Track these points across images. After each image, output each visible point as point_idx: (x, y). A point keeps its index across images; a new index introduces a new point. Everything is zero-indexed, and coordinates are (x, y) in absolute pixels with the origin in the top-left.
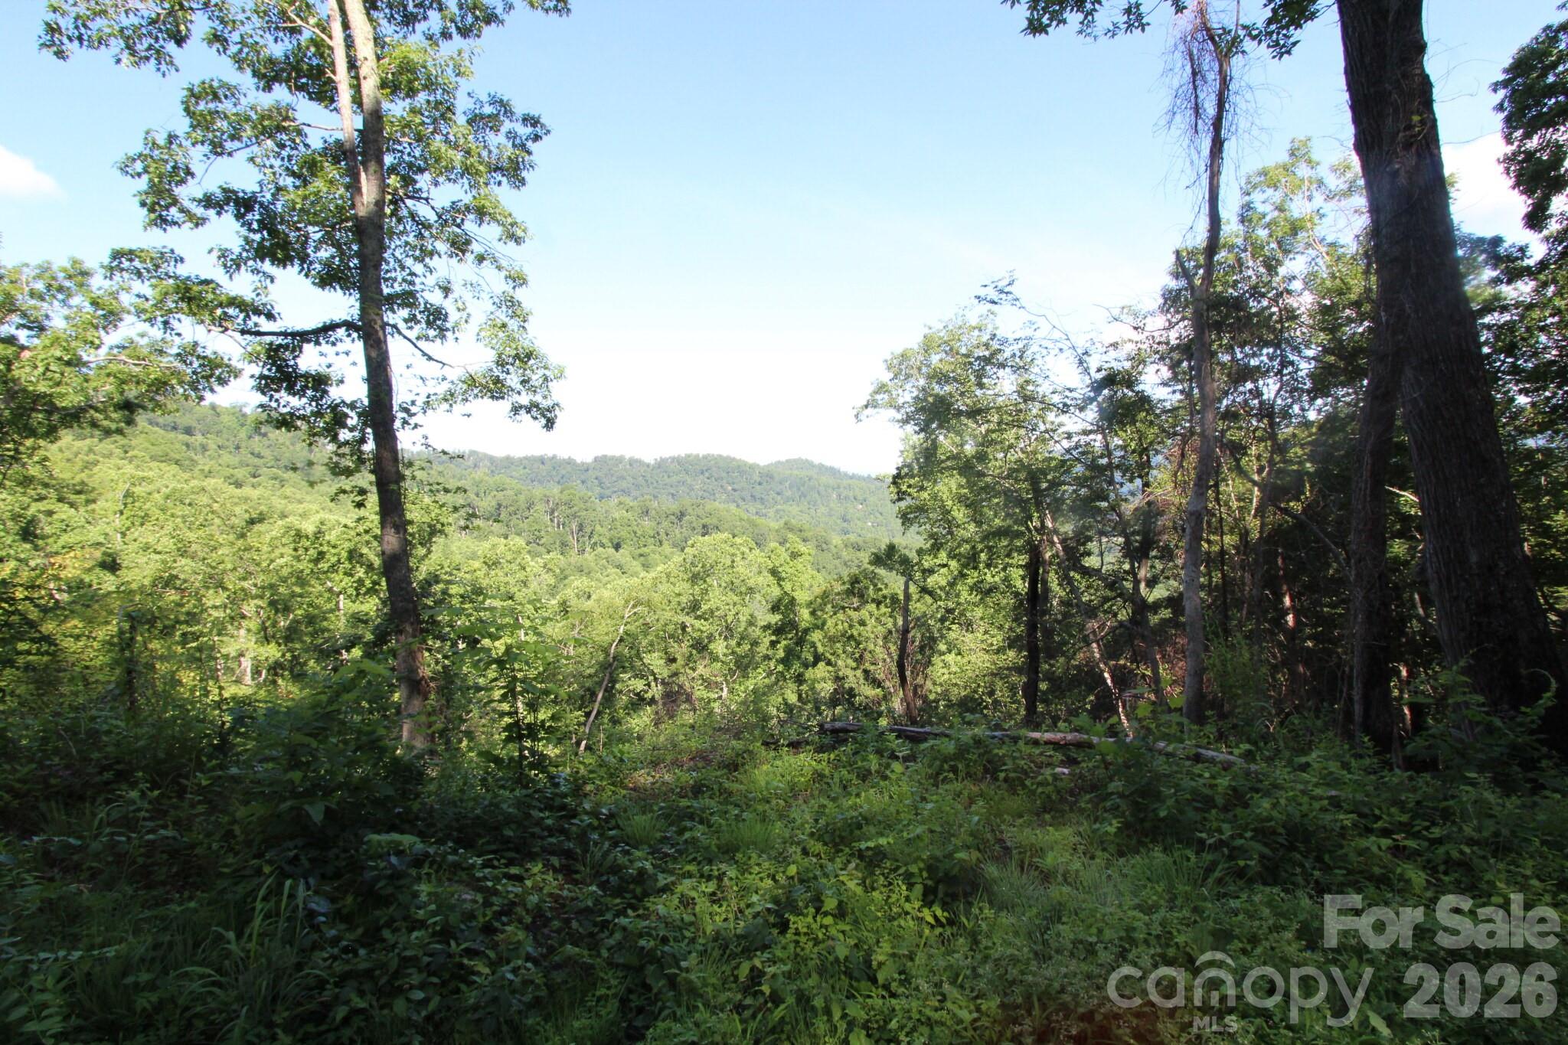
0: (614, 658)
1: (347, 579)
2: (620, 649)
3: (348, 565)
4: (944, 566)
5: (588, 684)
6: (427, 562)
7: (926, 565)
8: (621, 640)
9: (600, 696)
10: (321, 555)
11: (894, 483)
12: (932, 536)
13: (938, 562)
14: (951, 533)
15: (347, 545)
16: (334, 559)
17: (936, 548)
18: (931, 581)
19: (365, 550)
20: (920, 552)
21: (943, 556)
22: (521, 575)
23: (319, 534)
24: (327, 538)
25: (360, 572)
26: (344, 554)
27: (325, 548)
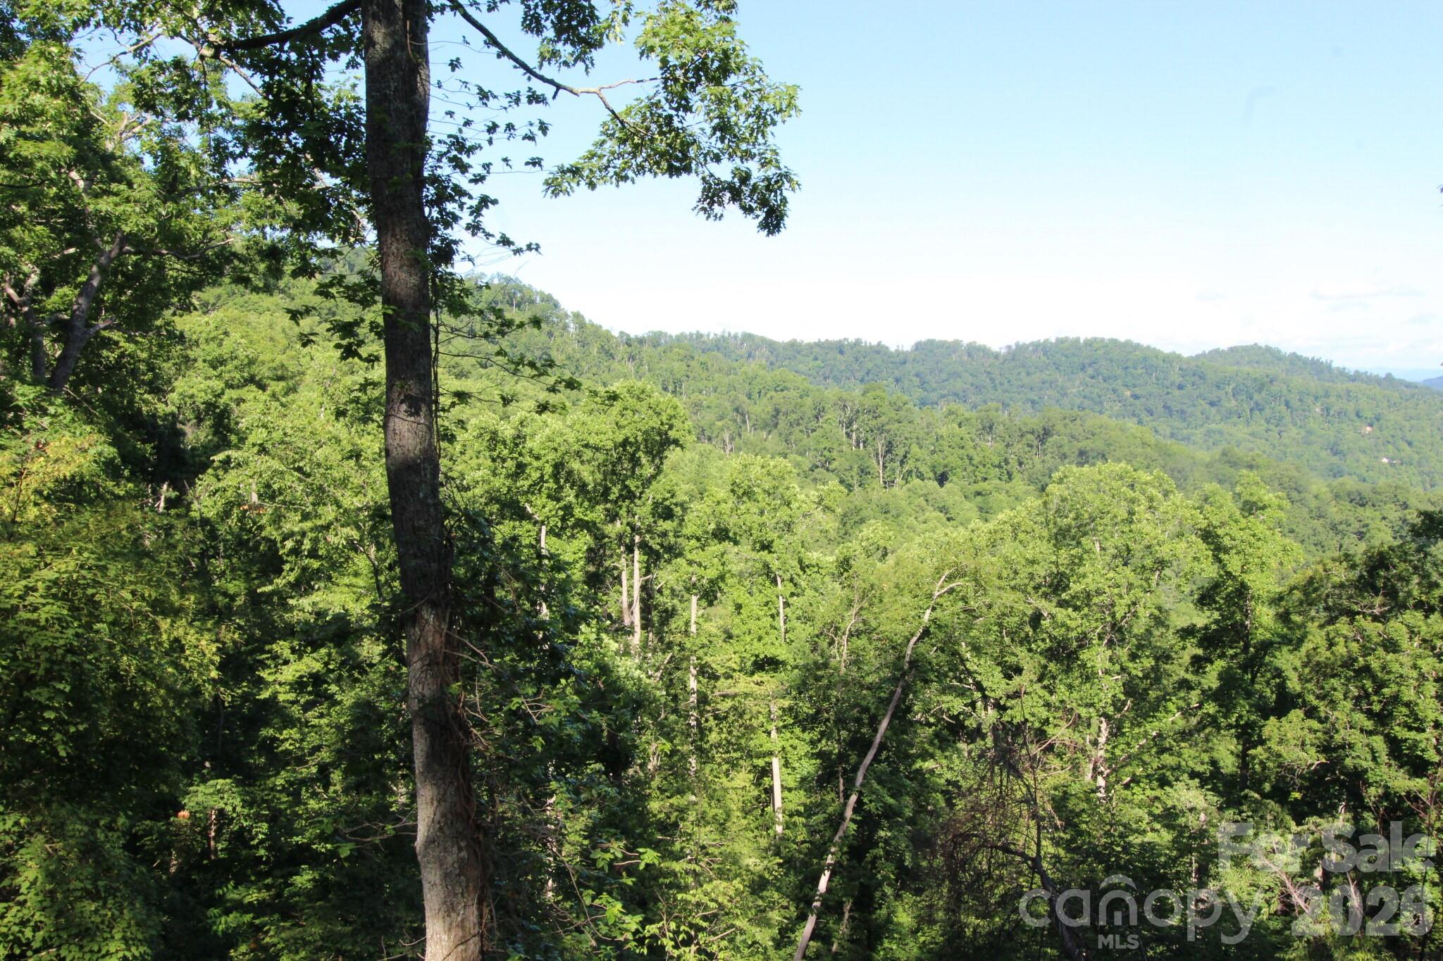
0: (913, 663)
1: (551, 504)
2: (922, 648)
3: (552, 485)
5: (868, 698)
6: (654, 485)
8: (926, 633)
9: (884, 724)
10: (521, 467)
15: (551, 456)
16: (535, 475)
19: (575, 465)
22: (783, 514)
23: (519, 438)
24: (529, 444)
25: (570, 495)
26: (549, 469)
27: (527, 459)
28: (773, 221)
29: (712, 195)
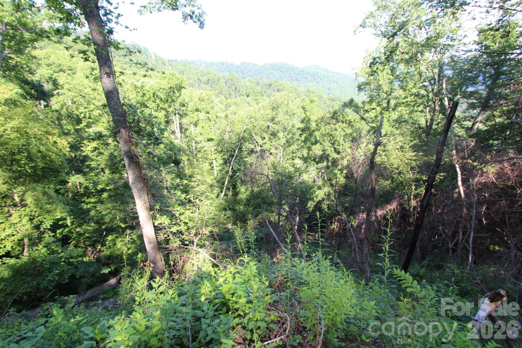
0: (242, 138)
1: (154, 104)
2: (244, 134)
3: (153, 99)
4: (374, 109)
5: (233, 146)
6: (179, 98)
7: (366, 108)
8: (245, 131)
9: (236, 151)
10: (144, 94)
11: (370, 67)
12: (371, 96)
13: (372, 107)
14: (379, 95)
15: (152, 91)
16: (148, 96)
17: (371, 102)
18: (366, 116)
19: (159, 94)
20: (363, 103)
21: (374, 105)
22: (211, 105)
23: (142, 87)
24: (145, 88)
25: (158, 101)
26: (152, 95)
27: (145, 92)
28: (202, 25)
29: (185, 17)
